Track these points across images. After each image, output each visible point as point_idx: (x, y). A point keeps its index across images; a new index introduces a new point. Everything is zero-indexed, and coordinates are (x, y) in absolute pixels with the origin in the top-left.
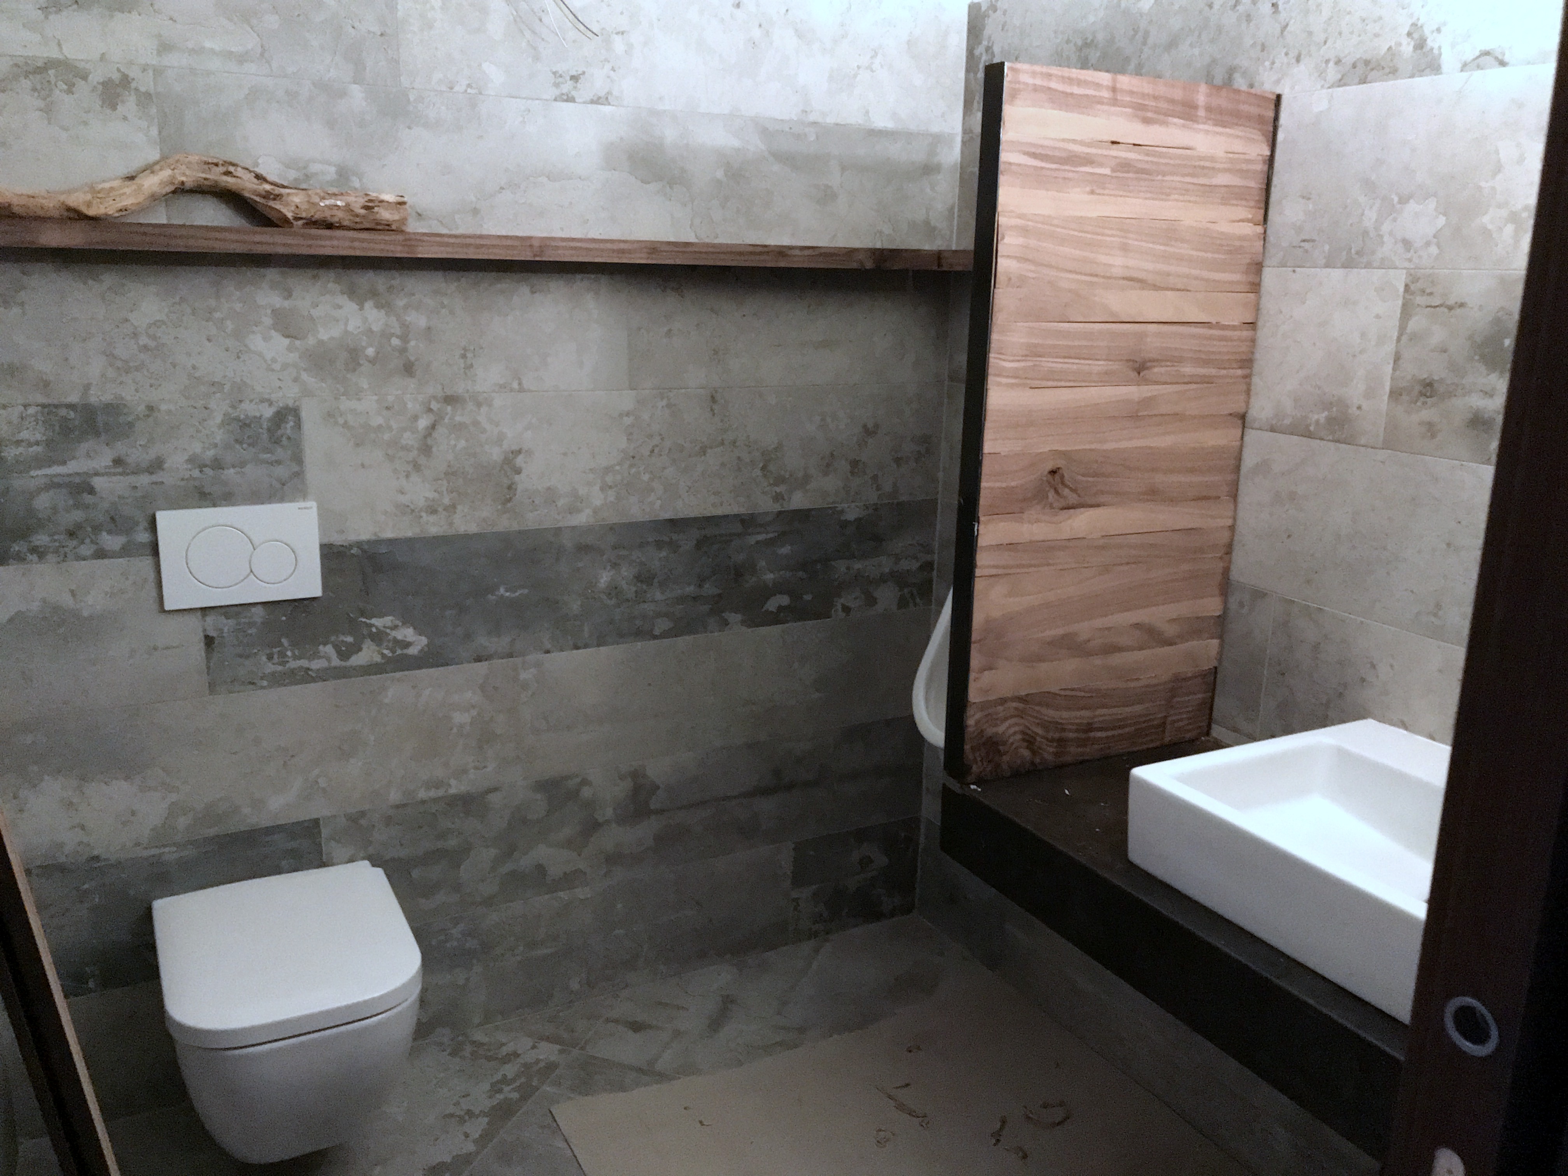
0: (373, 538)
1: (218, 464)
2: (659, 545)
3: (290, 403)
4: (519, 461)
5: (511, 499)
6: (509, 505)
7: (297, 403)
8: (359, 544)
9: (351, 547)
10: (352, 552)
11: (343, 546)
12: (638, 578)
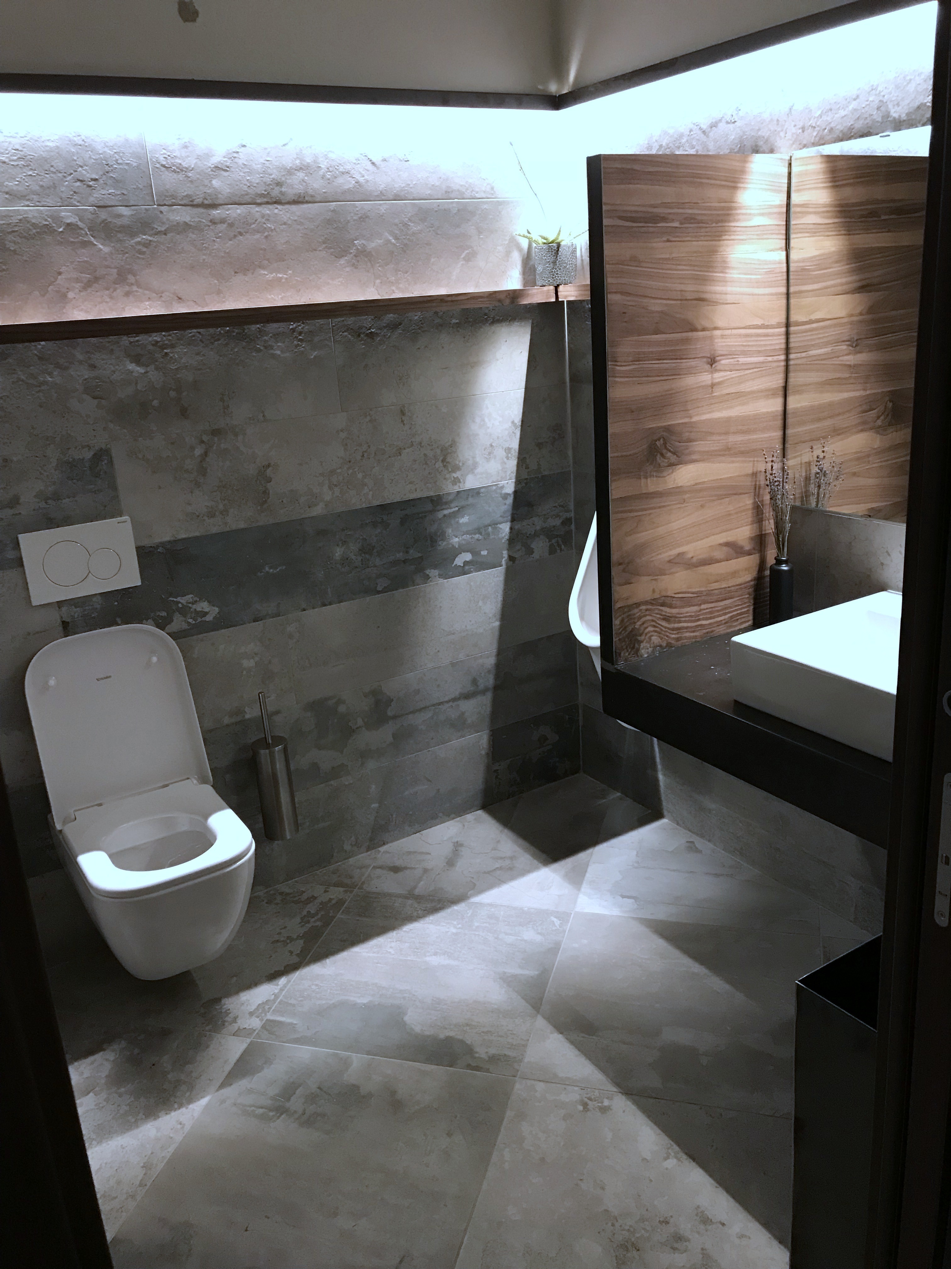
0: (172, 539)
1: (56, 497)
2: (374, 524)
3: (104, 447)
4: (269, 472)
5: (266, 501)
6: (265, 506)
7: (108, 446)
8: (163, 544)
9: (158, 547)
10: (159, 550)
11: (151, 547)
12: (362, 551)
